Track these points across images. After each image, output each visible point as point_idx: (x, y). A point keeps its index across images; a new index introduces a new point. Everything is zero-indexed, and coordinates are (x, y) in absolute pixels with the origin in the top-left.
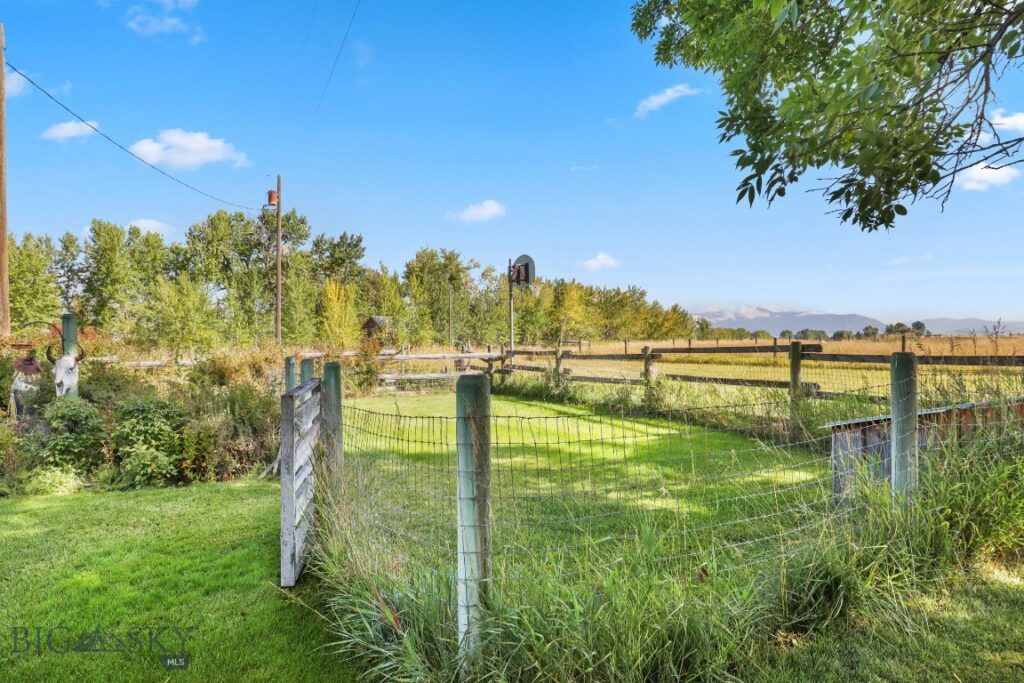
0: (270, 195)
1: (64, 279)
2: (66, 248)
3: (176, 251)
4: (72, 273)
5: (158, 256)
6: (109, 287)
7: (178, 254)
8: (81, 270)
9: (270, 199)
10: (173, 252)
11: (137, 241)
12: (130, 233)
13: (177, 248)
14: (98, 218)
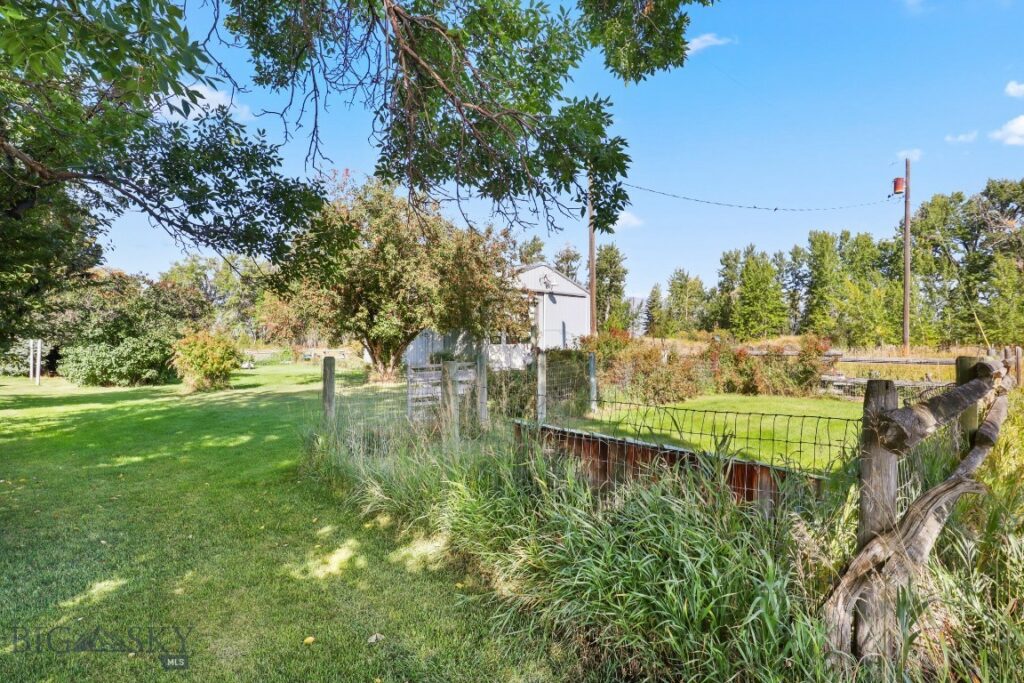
0: (896, 183)
1: (793, 285)
2: (794, 259)
3: (884, 247)
4: (798, 279)
5: (866, 255)
6: (820, 289)
7: (886, 250)
8: (805, 276)
9: (896, 188)
10: (880, 249)
11: (847, 244)
12: (841, 238)
13: (884, 244)
14: (814, 230)
